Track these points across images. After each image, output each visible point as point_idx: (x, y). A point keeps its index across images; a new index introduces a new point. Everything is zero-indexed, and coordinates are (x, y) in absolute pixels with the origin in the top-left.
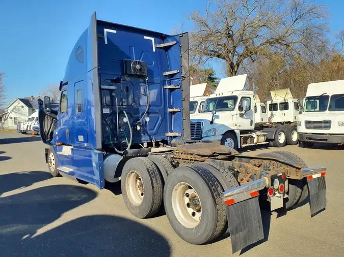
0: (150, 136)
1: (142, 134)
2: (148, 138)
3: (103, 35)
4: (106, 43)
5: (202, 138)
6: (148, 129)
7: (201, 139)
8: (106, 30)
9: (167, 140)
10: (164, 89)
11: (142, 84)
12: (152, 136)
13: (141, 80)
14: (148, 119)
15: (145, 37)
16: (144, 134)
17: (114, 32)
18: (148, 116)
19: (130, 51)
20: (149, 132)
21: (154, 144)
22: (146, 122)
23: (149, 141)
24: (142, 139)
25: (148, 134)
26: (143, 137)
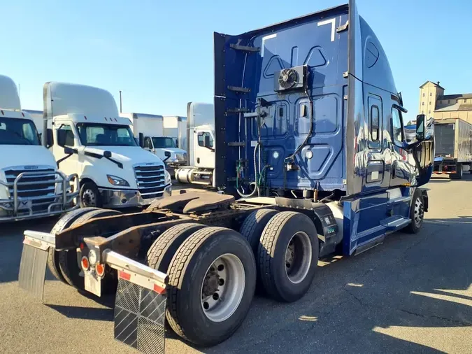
2: (309, 183)
3: (261, 47)
4: (263, 55)
8: (264, 39)
10: (343, 100)
11: (304, 101)
13: (302, 95)
15: (320, 24)
16: (303, 177)
18: (309, 150)
19: (292, 55)
20: (312, 175)
21: (315, 194)
22: (306, 159)
23: (310, 189)
24: (299, 185)
25: (310, 179)
26: (301, 181)
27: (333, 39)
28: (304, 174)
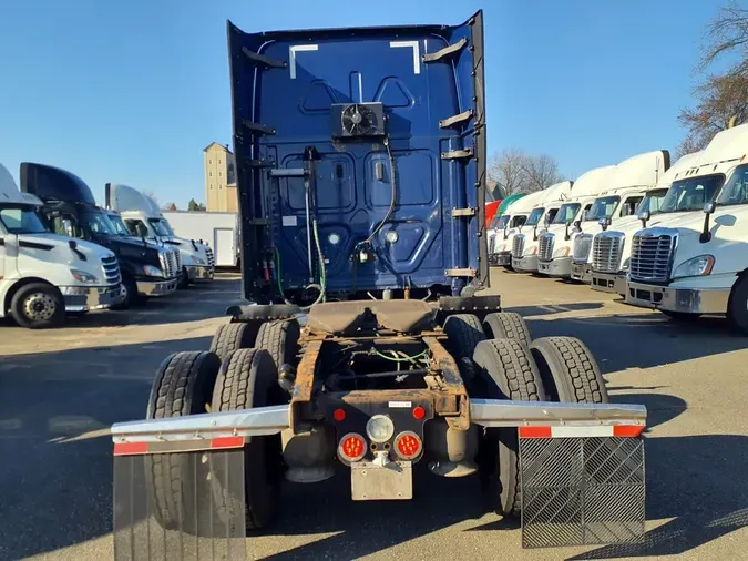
0: (397, 275)
1: (377, 272)
2: (394, 279)
3: (288, 61)
4: (293, 75)
5: (672, 281)
6: (393, 258)
7: (667, 284)
8: (294, 49)
9: (449, 287)
10: (440, 160)
11: (379, 156)
12: (403, 276)
13: (375, 147)
14: (392, 237)
15: (393, 44)
16: (384, 270)
17: (315, 47)
18: (393, 229)
19: (352, 83)
20: (396, 267)
21: (406, 293)
22: (388, 244)
23: (396, 287)
24: (378, 282)
25: (393, 272)
26: (380, 276)
27: (417, 70)
28: (385, 265)
